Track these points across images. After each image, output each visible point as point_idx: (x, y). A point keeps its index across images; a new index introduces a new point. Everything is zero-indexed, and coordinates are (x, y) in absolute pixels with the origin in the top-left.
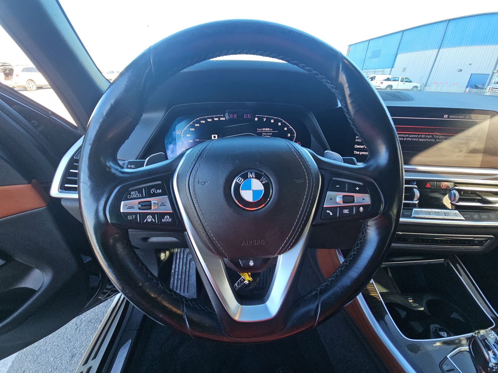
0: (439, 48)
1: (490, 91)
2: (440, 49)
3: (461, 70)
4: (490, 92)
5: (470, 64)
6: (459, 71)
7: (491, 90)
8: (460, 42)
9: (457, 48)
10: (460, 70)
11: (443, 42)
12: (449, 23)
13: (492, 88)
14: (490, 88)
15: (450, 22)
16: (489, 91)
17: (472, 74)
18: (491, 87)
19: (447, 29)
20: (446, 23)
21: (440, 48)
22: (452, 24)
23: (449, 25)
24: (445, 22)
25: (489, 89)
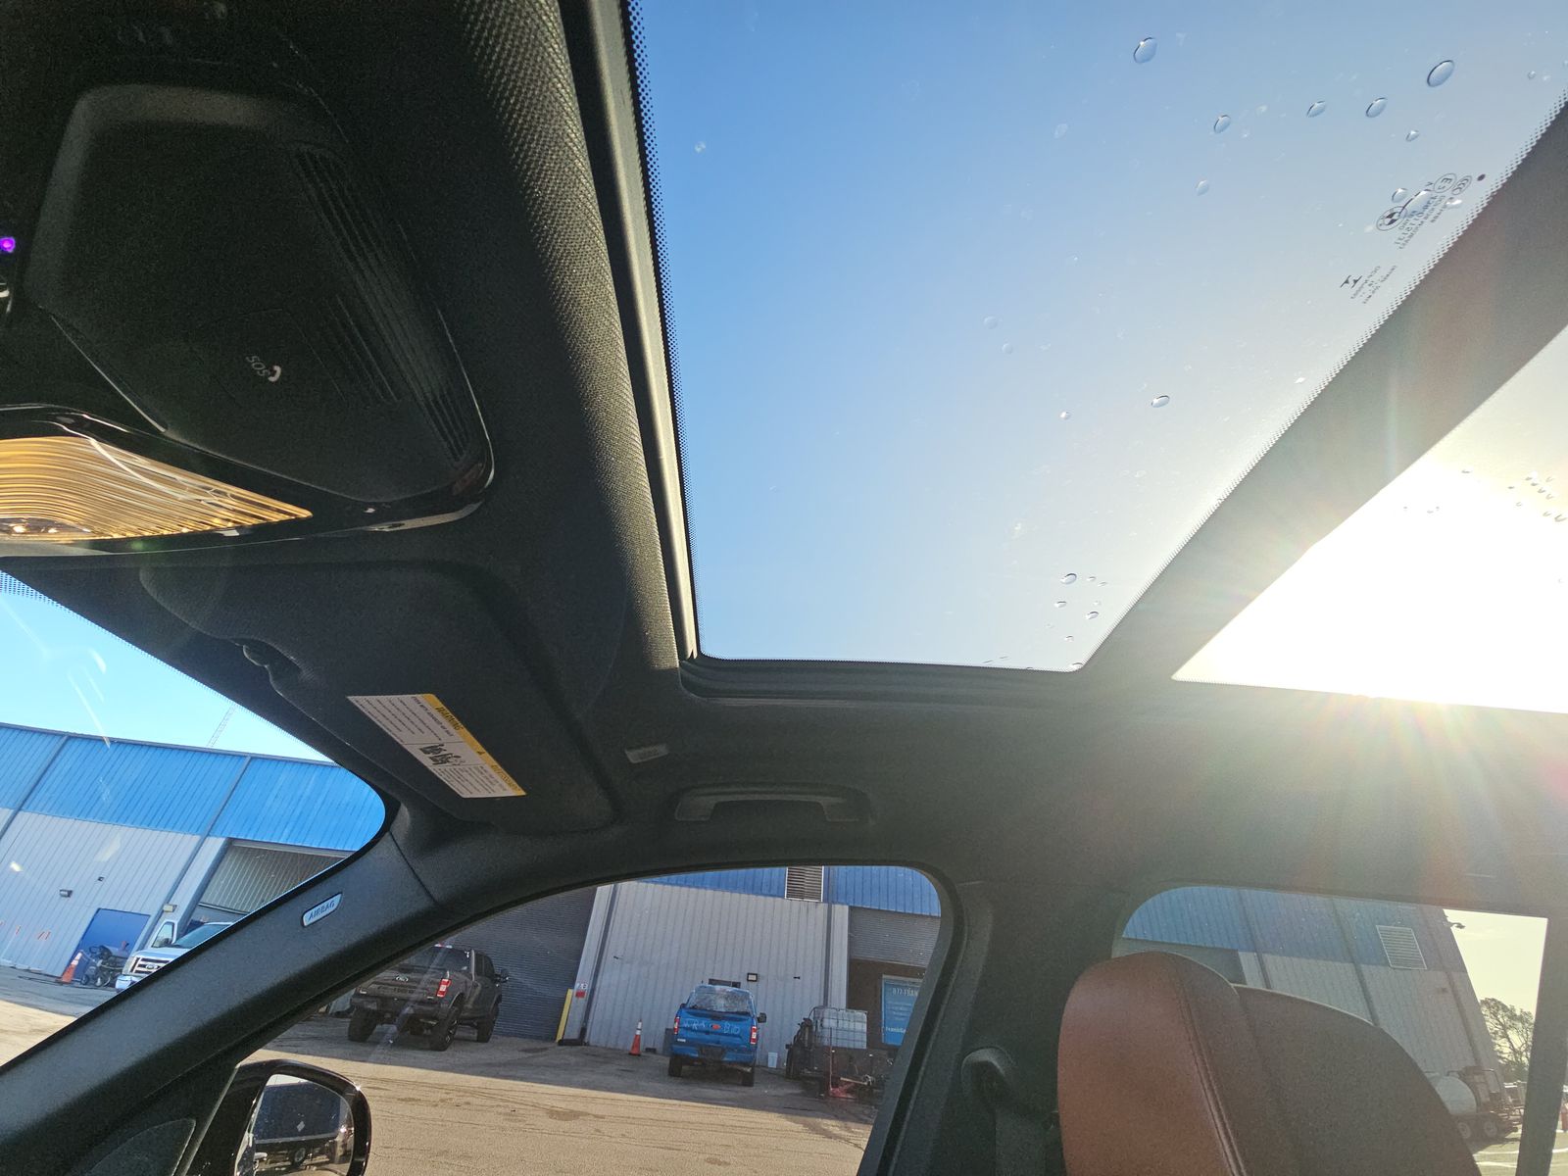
0: (17, 806)
1: (136, 968)
2: (20, 813)
3: (70, 893)
4: (137, 972)
5: (100, 879)
6: (65, 896)
7: (140, 966)
8: (85, 808)
9: (71, 821)
10: (66, 893)
11: (33, 795)
12: (67, 746)
13: (144, 960)
14: (138, 959)
15: (70, 742)
16: (132, 970)
17: (99, 909)
18: (142, 957)
19: (58, 760)
20: (57, 743)
21: (20, 809)
22: (74, 749)
23: (65, 749)
24: (57, 738)
25: (134, 962)
